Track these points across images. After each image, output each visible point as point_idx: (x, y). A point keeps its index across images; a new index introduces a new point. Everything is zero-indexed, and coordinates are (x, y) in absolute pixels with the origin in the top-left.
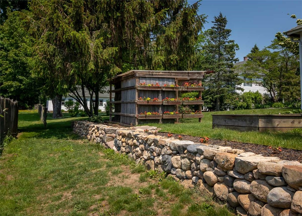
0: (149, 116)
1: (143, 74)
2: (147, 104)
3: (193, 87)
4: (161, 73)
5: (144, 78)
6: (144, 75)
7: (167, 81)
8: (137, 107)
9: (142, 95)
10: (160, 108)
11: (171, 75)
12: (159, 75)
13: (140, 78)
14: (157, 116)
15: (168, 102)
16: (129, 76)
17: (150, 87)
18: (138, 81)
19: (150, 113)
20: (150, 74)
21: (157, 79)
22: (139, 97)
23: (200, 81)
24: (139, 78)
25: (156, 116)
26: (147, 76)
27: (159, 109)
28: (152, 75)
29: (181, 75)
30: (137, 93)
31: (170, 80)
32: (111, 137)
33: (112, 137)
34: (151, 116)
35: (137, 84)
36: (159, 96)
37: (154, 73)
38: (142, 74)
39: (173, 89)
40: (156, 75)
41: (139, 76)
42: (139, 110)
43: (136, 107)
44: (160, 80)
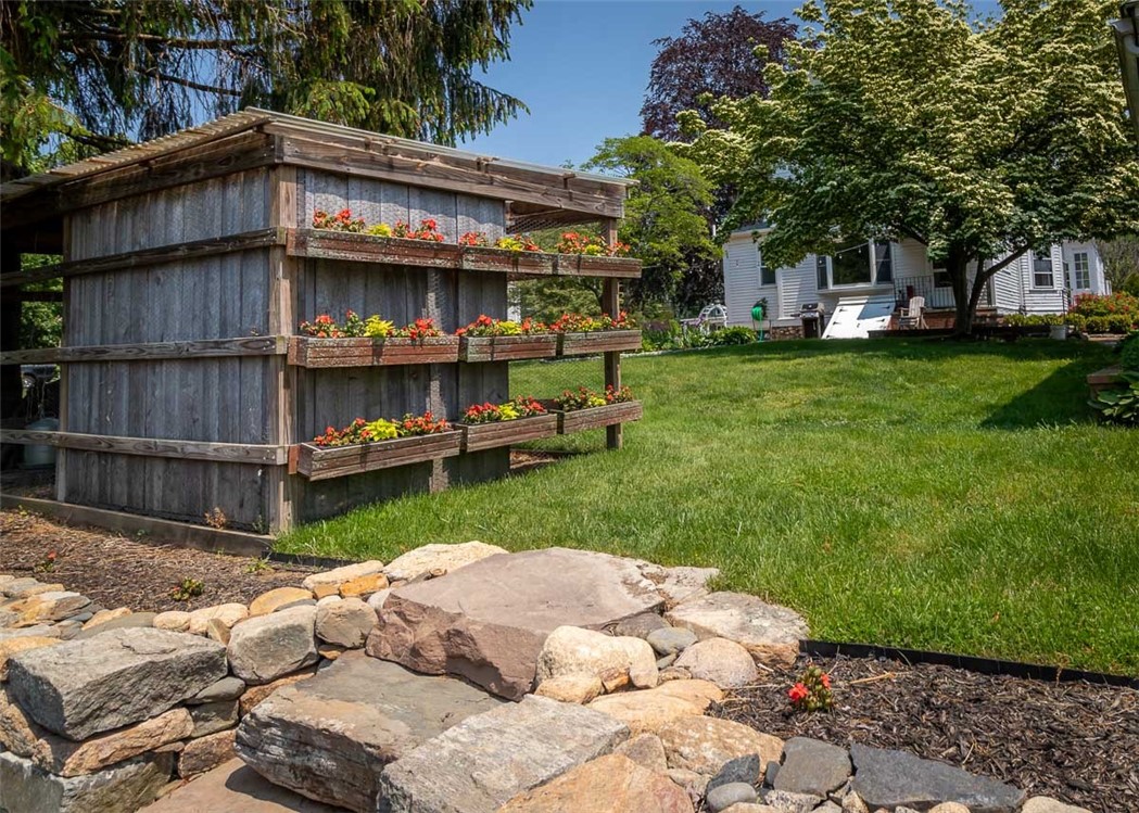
0: (385, 449)
1: (334, 154)
2: (368, 362)
3: (599, 255)
4: (436, 163)
5: (332, 181)
6: (337, 161)
7: (468, 215)
8: (287, 385)
9: (323, 299)
10: (435, 386)
11: (491, 182)
12: (427, 171)
13: (310, 179)
14: (433, 440)
15: (492, 344)
16: (184, 166)
17: (386, 244)
18: (293, 200)
19: (392, 429)
20: (372, 157)
21: (415, 199)
22: (300, 313)
23: (611, 231)
24: (301, 171)
25: (425, 441)
26: (354, 171)
27: (426, 389)
28: (391, 166)
29: (536, 190)
30: (285, 285)
31: (485, 210)
32: (131, 768)
33: (149, 755)
34: (399, 446)
35: (283, 216)
36: (424, 305)
37: (399, 157)
38: (321, 154)
39: (515, 264)
40: (410, 169)
41: (305, 163)
42: (299, 410)
43: (282, 391)
44: (431, 205)
